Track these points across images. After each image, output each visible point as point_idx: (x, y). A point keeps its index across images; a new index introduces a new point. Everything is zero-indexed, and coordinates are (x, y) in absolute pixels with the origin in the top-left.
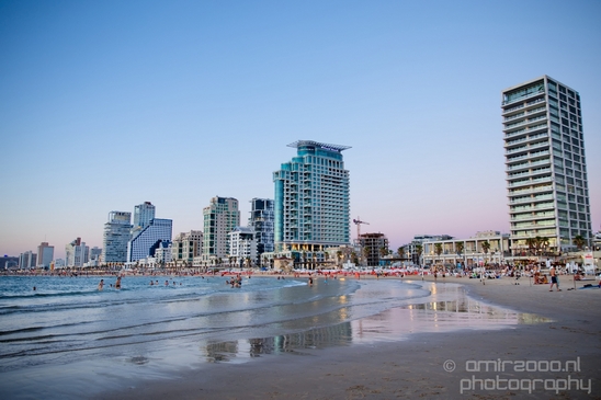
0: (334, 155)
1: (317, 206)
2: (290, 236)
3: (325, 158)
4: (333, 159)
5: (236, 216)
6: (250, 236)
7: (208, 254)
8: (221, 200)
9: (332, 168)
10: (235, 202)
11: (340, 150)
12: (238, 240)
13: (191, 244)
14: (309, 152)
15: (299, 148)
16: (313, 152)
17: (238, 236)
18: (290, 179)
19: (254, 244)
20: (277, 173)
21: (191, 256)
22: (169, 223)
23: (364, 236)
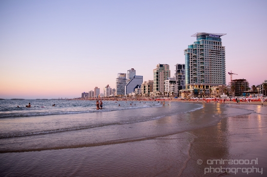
0: (217, 39)
1: (207, 66)
2: (193, 81)
3: (211, 41)
4: (215, 41)
5: (168, 73)
6: (174, 82)
7: (156, 91)
8: (161, 66)
9: (215, 46)
10: (168, 66)
11: (220, 36)
12: (169, 84)
13: (149, 86)
14: (203, 38)
15: (197, 37)
16: (205, 38)
17: (169, 82)
18: (193, 53)
19: (176, 85)
20: (186, 50)
21: (149, 92)
22: (141, 78)
23: (235, 81)
